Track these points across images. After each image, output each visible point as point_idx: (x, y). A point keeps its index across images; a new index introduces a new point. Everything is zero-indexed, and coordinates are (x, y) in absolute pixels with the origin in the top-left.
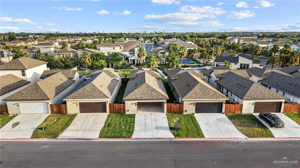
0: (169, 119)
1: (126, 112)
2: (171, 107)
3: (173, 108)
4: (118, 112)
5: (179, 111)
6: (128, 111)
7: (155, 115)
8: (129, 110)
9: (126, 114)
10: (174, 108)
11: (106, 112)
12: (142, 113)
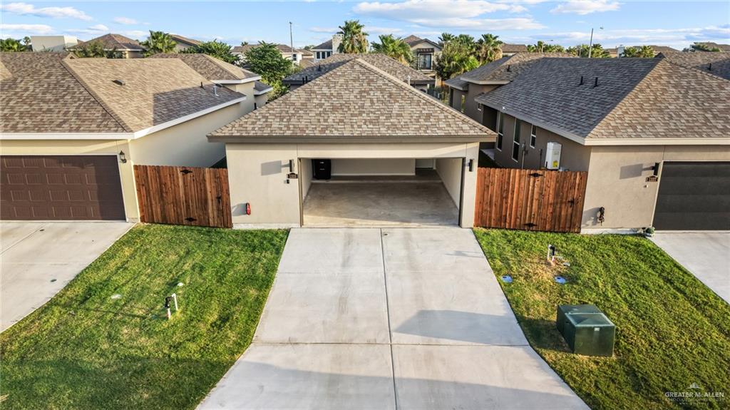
0: (498, 263)
1: (235, 219)
2: (505, 193)
3: (515, 198)
4: (190, 220)
5: (556, 218)
6: (246, 209)
7: (407, 240)
8: (253, 209)
9: (236, 227)
10: (523, 195)
11: (121, 217)
12: (331, 225)
